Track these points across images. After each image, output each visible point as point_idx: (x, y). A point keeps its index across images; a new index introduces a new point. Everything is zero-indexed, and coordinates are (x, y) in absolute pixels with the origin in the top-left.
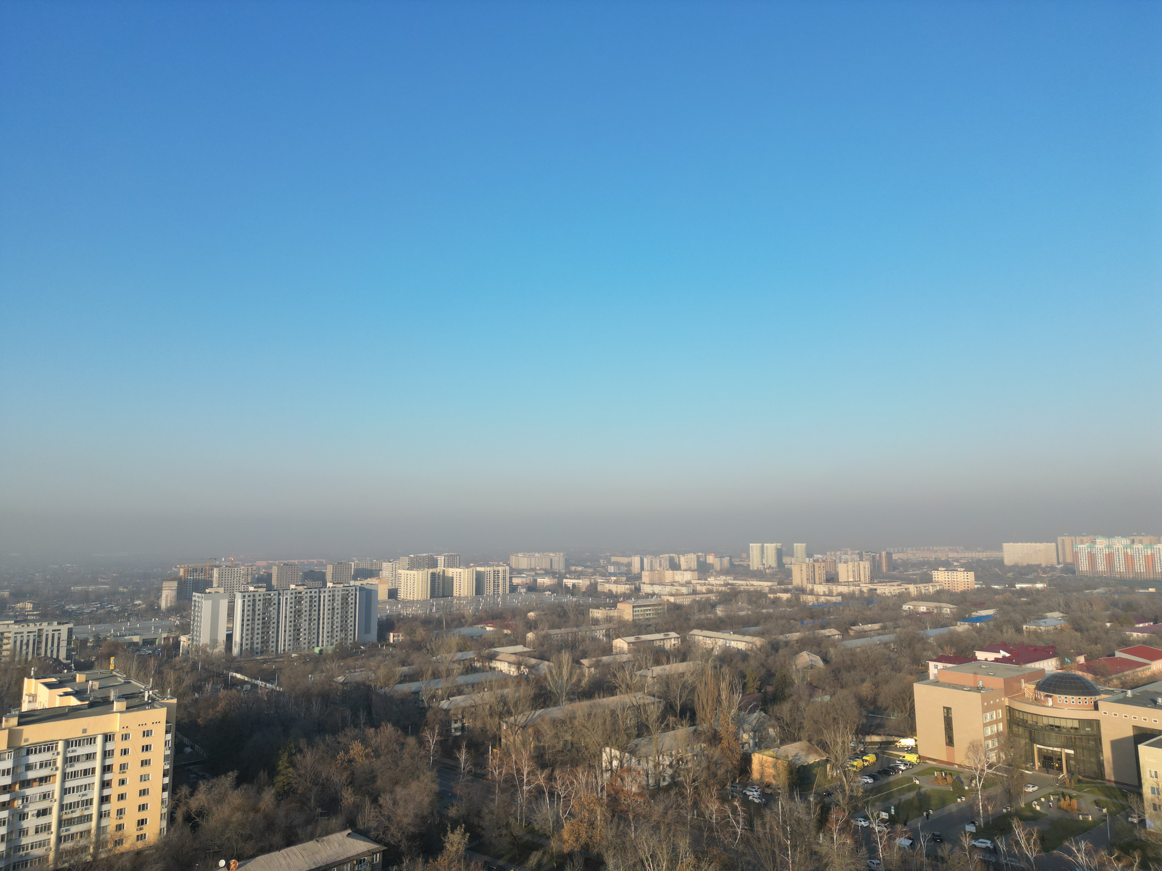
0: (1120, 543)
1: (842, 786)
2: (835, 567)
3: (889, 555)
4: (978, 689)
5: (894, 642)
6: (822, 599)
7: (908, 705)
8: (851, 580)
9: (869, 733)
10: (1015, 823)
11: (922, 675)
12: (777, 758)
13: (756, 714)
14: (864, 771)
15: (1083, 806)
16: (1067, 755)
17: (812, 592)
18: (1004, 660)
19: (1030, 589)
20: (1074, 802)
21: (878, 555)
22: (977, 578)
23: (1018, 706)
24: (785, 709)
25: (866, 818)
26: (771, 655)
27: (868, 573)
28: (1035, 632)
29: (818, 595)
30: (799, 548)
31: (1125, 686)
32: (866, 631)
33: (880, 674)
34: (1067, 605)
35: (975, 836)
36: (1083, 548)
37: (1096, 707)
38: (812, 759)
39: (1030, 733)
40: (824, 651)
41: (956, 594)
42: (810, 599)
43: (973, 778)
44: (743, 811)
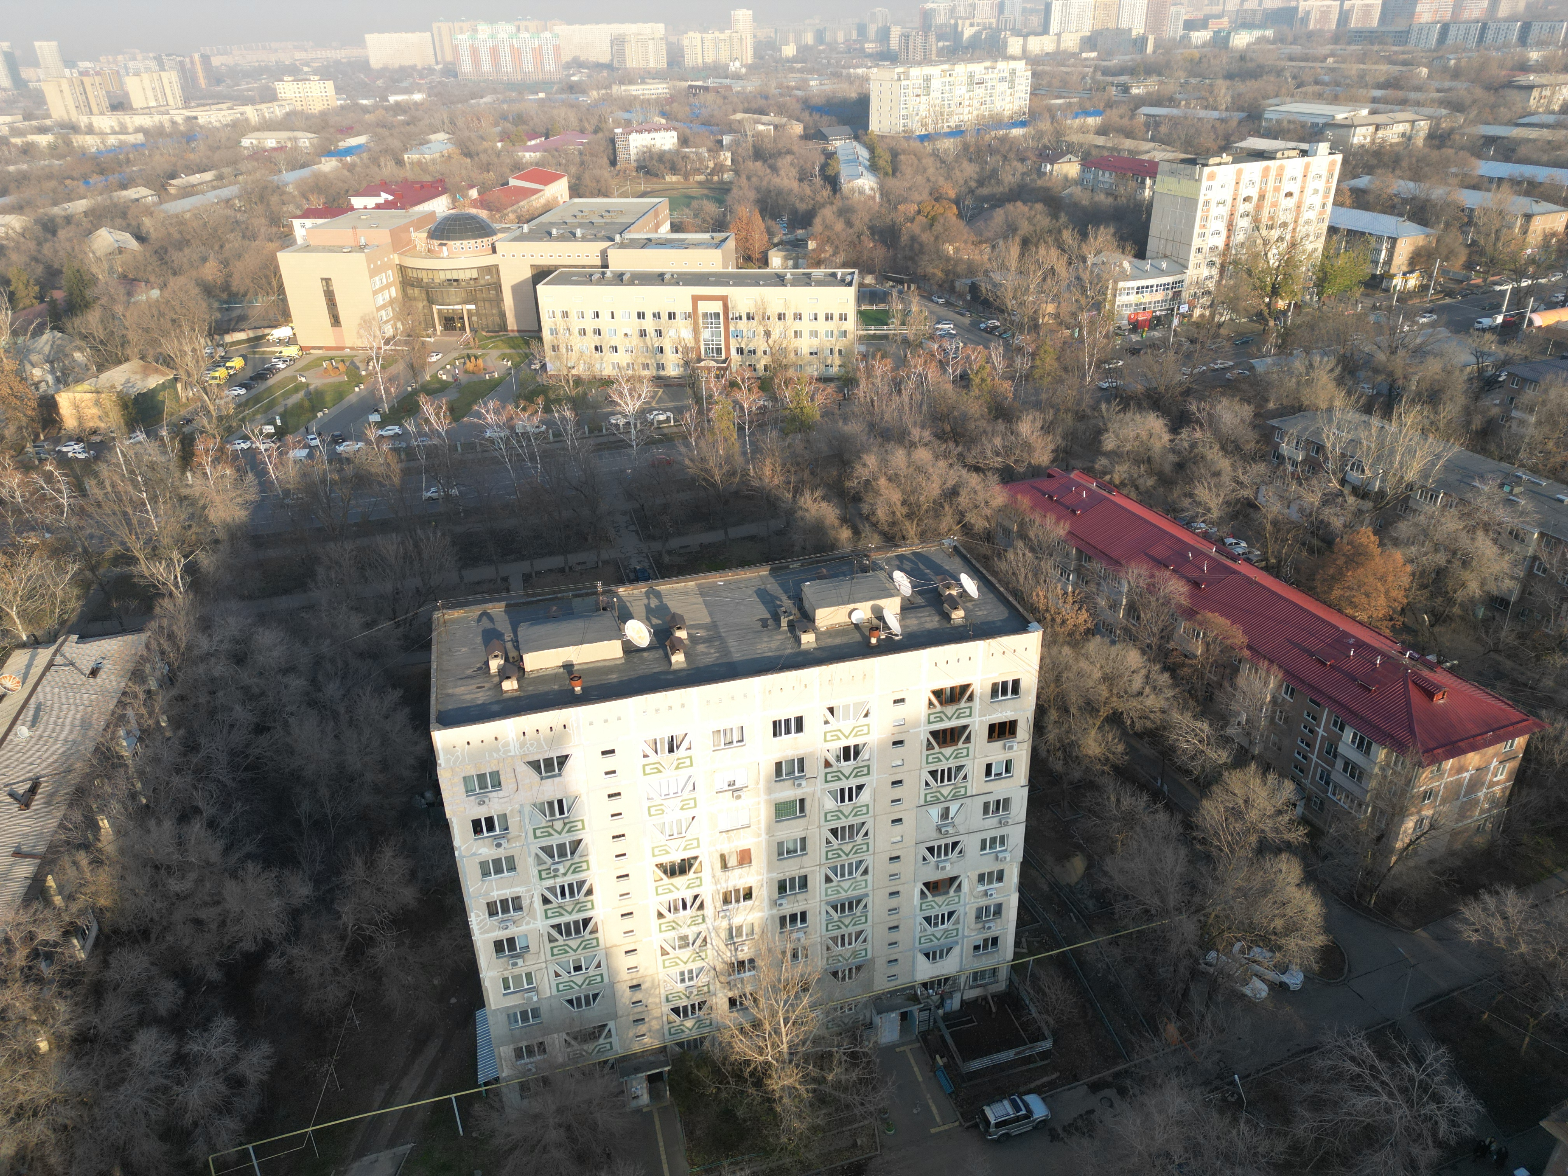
0: (505, 30)
1: (205, 408)
2: (121, 84)
3: (206, 59)
4: (361, 248)
5: (240, 197)
6: (112, 140)
7: (274, 283)
8: (153, 103)
9: (227, 331)
10: (422, 399)
11: (286, 239)
12: (98, 392)
13: (45, 337)
14: (232, 380)
15: (490, 364)
16: (469, 311)
17: (90, 130)
18: (387, 205)
19: (407, 102)
20: (480, 362)
21: (188, 60)
22: (339, 90)
23: (410, 262)
24: (92, 320)
25: (246, 438)
26: (46, 240)
27: (178, 92)
28: (419, 163)
29: (102, 134)
30: (46, 49)
31: (522, 220)
32: (193, 186)
33: (227, 246)
34: (452, 122)
35: (381, 425)
36: (463, 38)
37: (494, 251)
38: (153, 382)
39: (427, 292)
40: (134, 223)
41: (313, 116)
42: (90, 142)
43: (369, 360)
44: (65, 475)
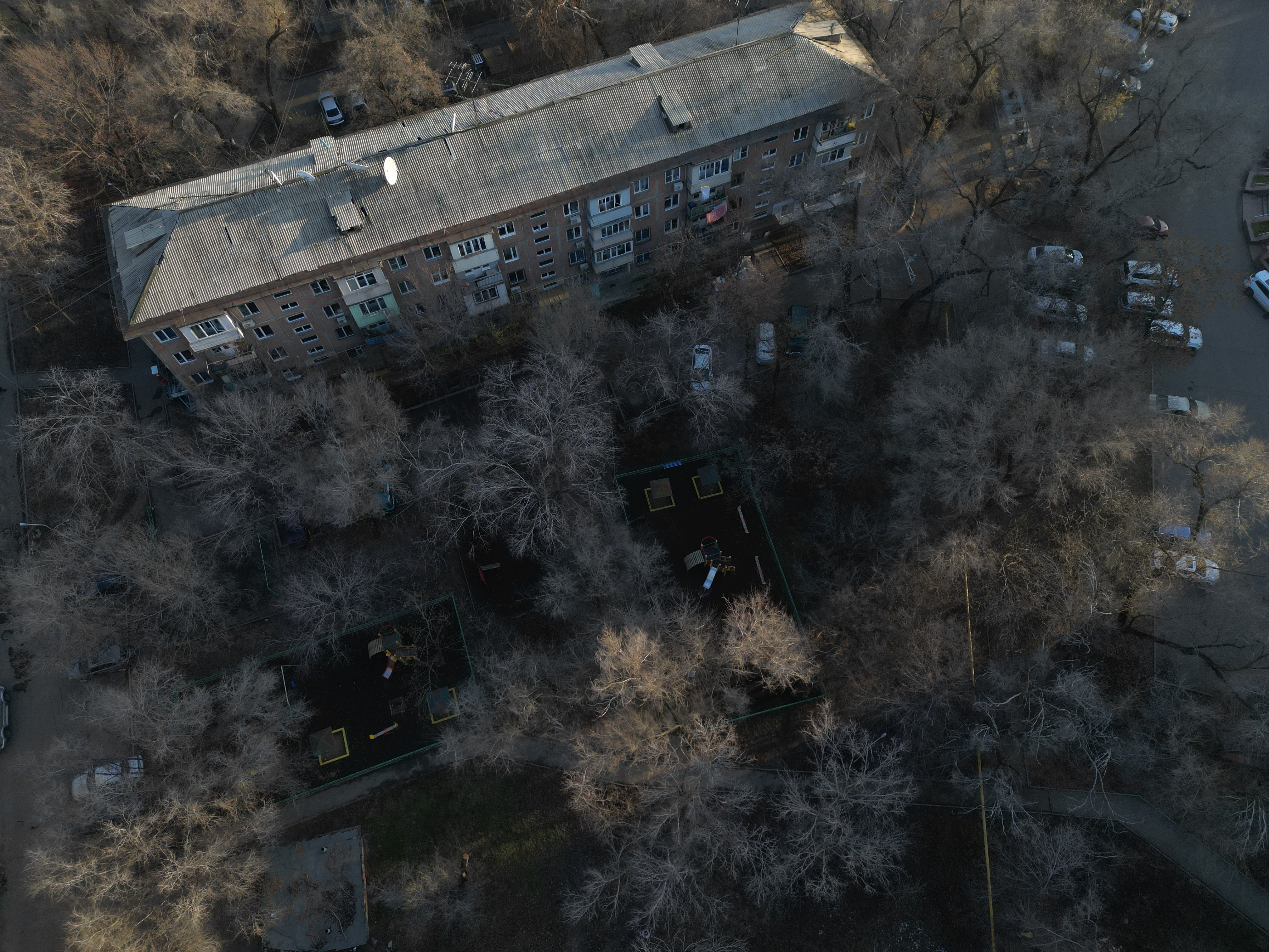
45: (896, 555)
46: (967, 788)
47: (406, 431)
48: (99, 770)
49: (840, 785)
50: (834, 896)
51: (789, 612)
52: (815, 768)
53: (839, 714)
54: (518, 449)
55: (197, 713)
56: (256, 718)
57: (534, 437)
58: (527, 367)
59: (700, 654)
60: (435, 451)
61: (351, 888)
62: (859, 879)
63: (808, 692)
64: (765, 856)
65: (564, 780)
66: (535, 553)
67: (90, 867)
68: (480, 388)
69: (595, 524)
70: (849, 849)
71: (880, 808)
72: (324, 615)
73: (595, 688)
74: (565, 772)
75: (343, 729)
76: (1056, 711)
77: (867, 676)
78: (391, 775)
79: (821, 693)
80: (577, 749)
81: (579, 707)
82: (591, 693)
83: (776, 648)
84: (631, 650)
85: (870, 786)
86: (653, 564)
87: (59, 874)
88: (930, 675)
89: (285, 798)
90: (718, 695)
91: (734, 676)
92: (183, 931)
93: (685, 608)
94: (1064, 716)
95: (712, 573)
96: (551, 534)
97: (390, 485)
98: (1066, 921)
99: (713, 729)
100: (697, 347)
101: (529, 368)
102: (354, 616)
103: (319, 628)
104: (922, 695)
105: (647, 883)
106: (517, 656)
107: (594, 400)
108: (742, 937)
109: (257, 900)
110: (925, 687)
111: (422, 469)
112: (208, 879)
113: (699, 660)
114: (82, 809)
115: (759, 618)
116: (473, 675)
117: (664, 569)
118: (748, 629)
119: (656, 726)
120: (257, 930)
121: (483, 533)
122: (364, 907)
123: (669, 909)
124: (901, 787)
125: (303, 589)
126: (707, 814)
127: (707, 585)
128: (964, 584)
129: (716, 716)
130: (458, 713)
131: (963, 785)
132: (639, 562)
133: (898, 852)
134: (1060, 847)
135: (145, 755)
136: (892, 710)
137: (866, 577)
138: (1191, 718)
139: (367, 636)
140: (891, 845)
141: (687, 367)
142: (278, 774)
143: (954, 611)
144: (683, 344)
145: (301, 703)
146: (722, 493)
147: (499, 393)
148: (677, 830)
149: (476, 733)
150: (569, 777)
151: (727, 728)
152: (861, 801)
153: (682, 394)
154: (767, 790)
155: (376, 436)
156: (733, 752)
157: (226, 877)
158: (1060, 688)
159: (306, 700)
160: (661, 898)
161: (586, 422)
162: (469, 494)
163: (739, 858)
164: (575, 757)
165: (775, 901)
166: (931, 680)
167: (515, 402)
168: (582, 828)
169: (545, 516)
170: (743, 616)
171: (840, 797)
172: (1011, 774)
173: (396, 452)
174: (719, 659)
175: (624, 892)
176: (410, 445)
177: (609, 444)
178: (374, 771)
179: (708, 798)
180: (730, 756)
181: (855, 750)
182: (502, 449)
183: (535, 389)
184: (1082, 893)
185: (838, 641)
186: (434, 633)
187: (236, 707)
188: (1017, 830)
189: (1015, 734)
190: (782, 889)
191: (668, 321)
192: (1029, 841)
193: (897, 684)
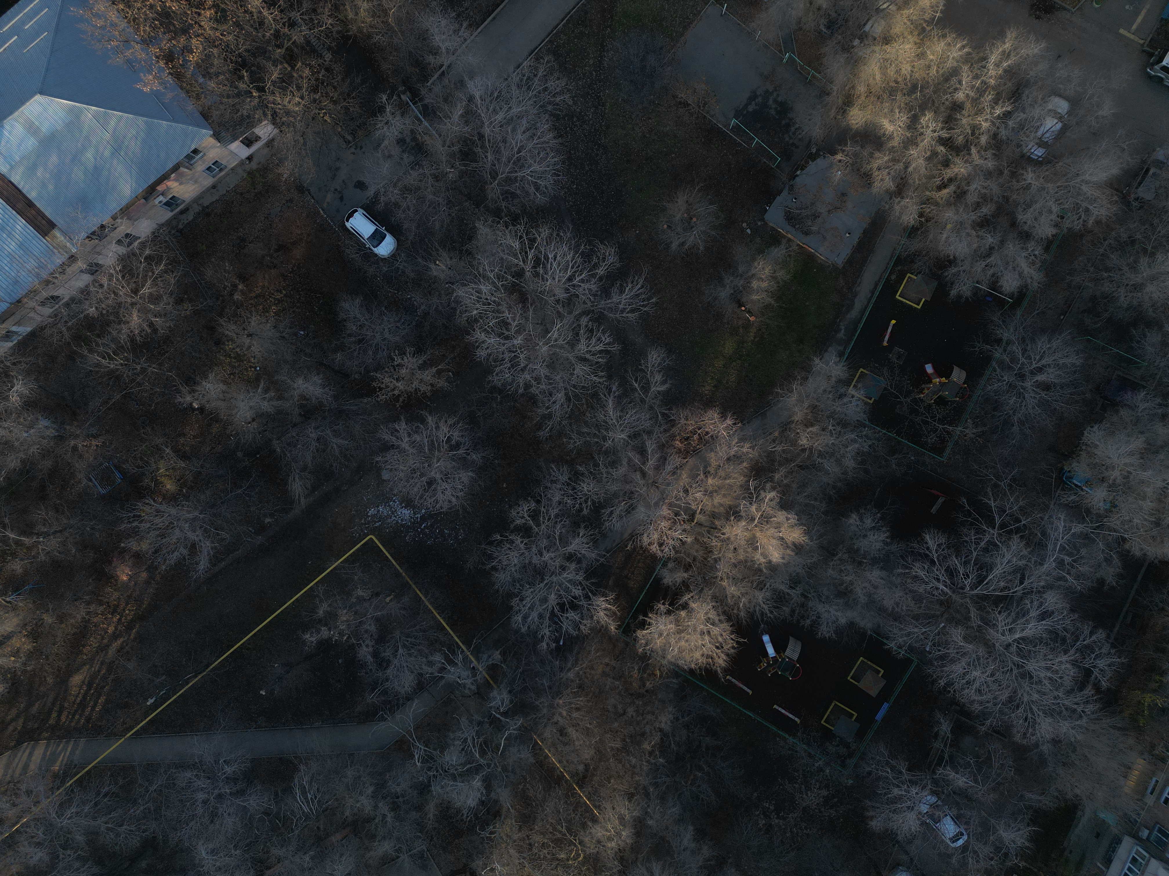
45: (656, 785)
46: (485, 656)
47: (1127, 546)
48: (1059, 126)
49: (563, 583)
50: (513, 513)
51: (692, 671)
52: (587, 578)
53: (600, 630)
54: (1018, 613)
55: (1036, 219)
56: (989, 255)
57: (1017, 636)
58: (1089, 691)
59: (725, 583)
60: (1083, 552)
61: (807, 233)
62: (507, 537)
63: (632, 625)
64: (572, 496)
65: (736, 419)
66: (916, 545)
67: (991, 77)
68: (1108, 637)
69: (893, 608)
70: (526, 549)
71: (528, 592)
72: (1022, 360)
73: (773, 494)
74: (739, 425)
75: (919, 307)
76: (469, 763)
77: (604, 674)
78: (854, 314)
79: (624, 632)
80: (747, 445)
81: (772, 472)
82: (773, 488)
83: (678, 636)
84: (774, 542)
85: (544, 600)
86: (819, 617)
87: (1006, 55)
88: (564, 713)
89: (910, 234)
90: (687, 567)
91: (688, 590)
92: (886, 110)
93: (766, 607)
94: (461, 764)
95: (771, 651)
96: (919, 570)
97: (1087, 493)
98: (373, 628)
99: (671, 542)
100: (965, 837)
101: (1084, 692)
102: (999, 380)
103: (1016, 348)
104: (558, 694)
105: (627, 413)
106: (850, 463)
107: (1001, 712)
108: (547, 439)
109: (858, 170)
110: (561, 702)
111: (1078, 528)
112: (904, 147)
113: (722, 579)
114: (1040, 97)
115: (709, 648)
116: (867, 423)
117: (808, 622)
118: (709, 632)
119: (709, 508)
120: (839, 157)
121: (972, 524)
122: (787, 232)
123: (601, 412)
124: (525, 618)
125: (1061, 362)
126: (628, 487)
127: (766, 638)
128: (593, 805)
129: (677, 552)
130: (851, 391)
131: (489, 657)
132: (831, 610)
133: (497, 575)
134: (407, 672)
135: (1038, 163)
136: (569, 665)
137: (663, 748)
138: (384, 838)
139: (973, 377)
140: (504, 575)
141: (955, 811)
142: (931, 242)
143: (584, 777)
144: (980, 830)
145: (968, 294)
146: (822, 722)
147: (1087, 647)
148: (636, 459)
149: (825, 391)
150: (735, 424)
151: (662, 551)
152: (542, 585)
153: (935, 782)
154: (604, 536)
155: (1146, 520)
156: (645, 540)
157: (894, 160)
158: (477, 783)
159: (967, 298)
160: (611, 413)
161: (988, 686)
162: (1016, 544)
163: (586, 480)
164: (742, 440)
165: (545, 477)
166: (560, 710)
167: (1066, 652)
168: (696, 404)
169: (938, 580)
170: (720, 639)
171: (556, 575)
172: (467, 691)
173: (1114, 521)
174: (709, 593)
175: (636, 395)
176: (1110, 538)
177: (950, 684)
178: (868, 305)
179: (636, 496)
180: (645, 535)
181: (572, 615)
182: (1032, 602)
183: (1061, 678)
184: (376, 655)
185: (642, 681)
186: (927, 423)
187: (1012, 248)
188: (438, 658)
189: (483, 722)
190: (546, 487)
191: (1014, 842)
192: (426, 658)
193: (580, 687)
